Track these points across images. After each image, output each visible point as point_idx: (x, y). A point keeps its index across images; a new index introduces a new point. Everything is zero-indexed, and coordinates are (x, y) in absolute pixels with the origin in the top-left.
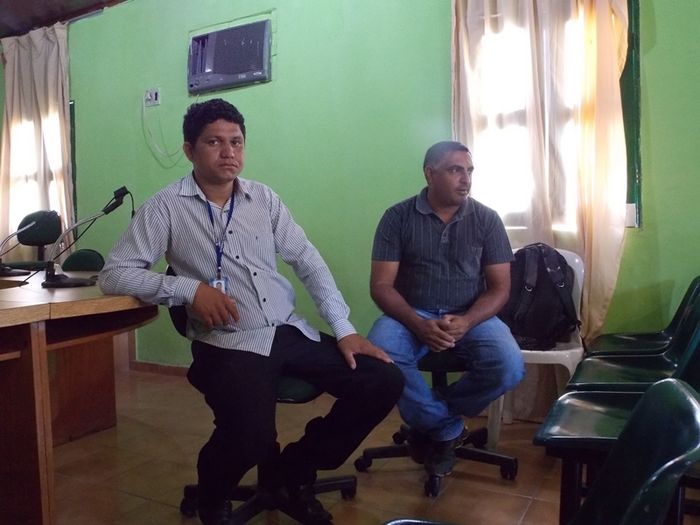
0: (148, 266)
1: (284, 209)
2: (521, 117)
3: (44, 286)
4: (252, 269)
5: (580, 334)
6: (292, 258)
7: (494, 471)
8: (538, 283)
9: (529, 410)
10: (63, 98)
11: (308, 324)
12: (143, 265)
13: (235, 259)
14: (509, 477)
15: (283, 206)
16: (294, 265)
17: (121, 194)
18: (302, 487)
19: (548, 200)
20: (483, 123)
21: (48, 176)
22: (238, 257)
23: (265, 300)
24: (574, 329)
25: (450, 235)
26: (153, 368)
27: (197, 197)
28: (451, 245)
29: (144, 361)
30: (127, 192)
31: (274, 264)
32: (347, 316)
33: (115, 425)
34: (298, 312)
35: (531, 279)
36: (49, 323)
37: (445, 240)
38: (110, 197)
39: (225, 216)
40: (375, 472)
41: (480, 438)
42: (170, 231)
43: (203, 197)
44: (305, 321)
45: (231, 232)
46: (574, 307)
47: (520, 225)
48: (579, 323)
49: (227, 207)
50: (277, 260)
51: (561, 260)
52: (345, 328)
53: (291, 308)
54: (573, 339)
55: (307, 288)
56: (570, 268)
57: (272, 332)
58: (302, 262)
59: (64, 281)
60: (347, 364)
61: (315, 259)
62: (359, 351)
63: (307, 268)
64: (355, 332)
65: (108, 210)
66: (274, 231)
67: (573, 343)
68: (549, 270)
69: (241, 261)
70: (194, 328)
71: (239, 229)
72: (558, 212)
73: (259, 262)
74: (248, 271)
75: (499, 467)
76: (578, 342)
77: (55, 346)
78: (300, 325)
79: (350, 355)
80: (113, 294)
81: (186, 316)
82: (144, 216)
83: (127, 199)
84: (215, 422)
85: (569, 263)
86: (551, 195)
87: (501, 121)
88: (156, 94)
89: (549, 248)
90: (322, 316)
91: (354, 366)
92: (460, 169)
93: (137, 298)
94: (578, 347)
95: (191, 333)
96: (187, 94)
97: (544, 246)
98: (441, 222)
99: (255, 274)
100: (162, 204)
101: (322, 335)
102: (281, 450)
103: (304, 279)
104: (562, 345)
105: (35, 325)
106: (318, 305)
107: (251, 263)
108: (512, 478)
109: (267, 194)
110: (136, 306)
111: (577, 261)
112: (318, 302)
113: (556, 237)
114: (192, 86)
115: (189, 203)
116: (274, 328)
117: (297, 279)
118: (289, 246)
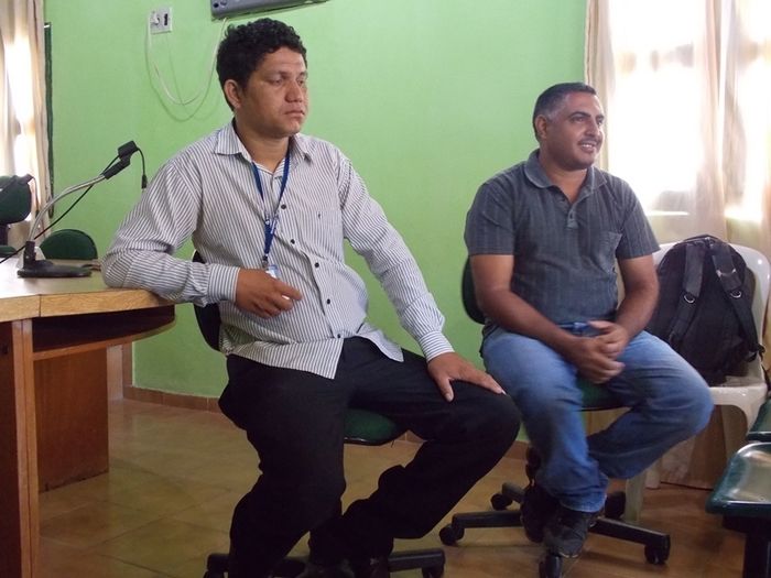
0: (169, 249)
1: (356, 180)
2: (686, 55)
3: (22, 275)
4: (313, 259)
5: (761, 364)
6: (366, 246)
7: (636, 551)
8: (702, 291)
9: (683, 470)
10: (35, 19)
11: (386, 337)
12: (162, 248)
13: (290, 243)
14: (657, 560)
15: (355, 174)
16: (368, 255)
17: (127, 151)
18: (373, 561)
19: (721, 174)
20: (630, 63)
21: (14, 128)
22: (293, 242)
23: (329, 302)
24: (754, 358)
25: (578, 217)
26: (156, 397)
27: (239, 156)
28: (580, 229)
29: (143, 387)
30: (137, 149)
31: (341, 254)
32: (440, 328)
33: (106, 471)
34: (372, 320)
35: (693, 287)
36: (38, 323)
37: (572, 223)
38: (112, 156)
39: (277, 185)
40: (467, 546)
41: (616, 505)
42: (202, 203)
43: (247, 157)
44: (381, 333)
45: (284, 207)
46: (754, 327)
47: (678, 210)
48: (761, 350)
49: (280, 172)
50: (344, 248)
51: (738, 260)
52: (437, 344)
53: (364, 315)
54: (751, 372)
55: (386, 288)
56: (750, 272)
57: (338, 346)
58: (380, 251)
59: (49, 269)
60: (441, 394)
61: (396, 248)
62: (458, 376)
63: (386, 261)
64: (452, 350)
65: (110, 173)
66: (342, 207)
67: (750, 377)
68: (719, 273)
69: (297, 246)
70: (231, 339)
71: (294, 202)
72: (735, 192)
73: (321, 250)
74: (306, 260)
75: (643, 546)
76: (757, 375)
77: (44, 355)
78: (375, 338)
79: (445, 382)
80: (121, 287)
81: (220, 322)
82: (165, 181)
83: (135, 157)
84: (261, 467)
85: (748, 266)
86: (726, 167)
87: (655, 60)
88: (166, 17)
89: (720, 243)
90: (406, 327)
91: (450, 396)
92: (586, 116)
93: (154, 294)
94: (758, 383)
95: (226, 345)
96: (209, 16)
97: (713, 240)
98: (564, 197)
99: (317, 265)
100: (191, 166)
101: (405, 353)
102: (344, 511)
103: (382, 276)
104: (735, 379)
105: (18, 325)
106: (401, 312)
107: (310, 250)
108: (661, 563)
109: (334, 156)
110: (153, 305)
111: (760, 262)
112: (400, 307)
113: (730, 227)
114: (216, 5)
115: (226, 163)
116: (341, 342)
117: (372, 275)
118: (362, 228)
